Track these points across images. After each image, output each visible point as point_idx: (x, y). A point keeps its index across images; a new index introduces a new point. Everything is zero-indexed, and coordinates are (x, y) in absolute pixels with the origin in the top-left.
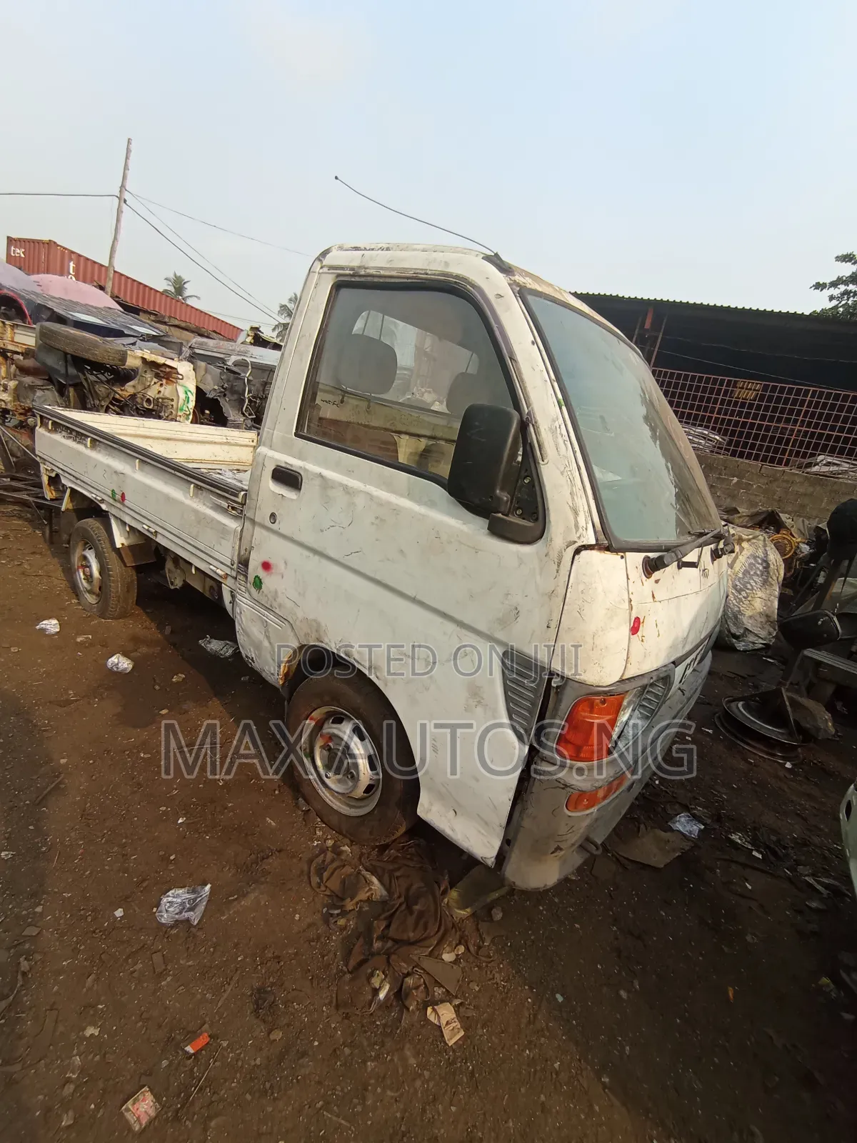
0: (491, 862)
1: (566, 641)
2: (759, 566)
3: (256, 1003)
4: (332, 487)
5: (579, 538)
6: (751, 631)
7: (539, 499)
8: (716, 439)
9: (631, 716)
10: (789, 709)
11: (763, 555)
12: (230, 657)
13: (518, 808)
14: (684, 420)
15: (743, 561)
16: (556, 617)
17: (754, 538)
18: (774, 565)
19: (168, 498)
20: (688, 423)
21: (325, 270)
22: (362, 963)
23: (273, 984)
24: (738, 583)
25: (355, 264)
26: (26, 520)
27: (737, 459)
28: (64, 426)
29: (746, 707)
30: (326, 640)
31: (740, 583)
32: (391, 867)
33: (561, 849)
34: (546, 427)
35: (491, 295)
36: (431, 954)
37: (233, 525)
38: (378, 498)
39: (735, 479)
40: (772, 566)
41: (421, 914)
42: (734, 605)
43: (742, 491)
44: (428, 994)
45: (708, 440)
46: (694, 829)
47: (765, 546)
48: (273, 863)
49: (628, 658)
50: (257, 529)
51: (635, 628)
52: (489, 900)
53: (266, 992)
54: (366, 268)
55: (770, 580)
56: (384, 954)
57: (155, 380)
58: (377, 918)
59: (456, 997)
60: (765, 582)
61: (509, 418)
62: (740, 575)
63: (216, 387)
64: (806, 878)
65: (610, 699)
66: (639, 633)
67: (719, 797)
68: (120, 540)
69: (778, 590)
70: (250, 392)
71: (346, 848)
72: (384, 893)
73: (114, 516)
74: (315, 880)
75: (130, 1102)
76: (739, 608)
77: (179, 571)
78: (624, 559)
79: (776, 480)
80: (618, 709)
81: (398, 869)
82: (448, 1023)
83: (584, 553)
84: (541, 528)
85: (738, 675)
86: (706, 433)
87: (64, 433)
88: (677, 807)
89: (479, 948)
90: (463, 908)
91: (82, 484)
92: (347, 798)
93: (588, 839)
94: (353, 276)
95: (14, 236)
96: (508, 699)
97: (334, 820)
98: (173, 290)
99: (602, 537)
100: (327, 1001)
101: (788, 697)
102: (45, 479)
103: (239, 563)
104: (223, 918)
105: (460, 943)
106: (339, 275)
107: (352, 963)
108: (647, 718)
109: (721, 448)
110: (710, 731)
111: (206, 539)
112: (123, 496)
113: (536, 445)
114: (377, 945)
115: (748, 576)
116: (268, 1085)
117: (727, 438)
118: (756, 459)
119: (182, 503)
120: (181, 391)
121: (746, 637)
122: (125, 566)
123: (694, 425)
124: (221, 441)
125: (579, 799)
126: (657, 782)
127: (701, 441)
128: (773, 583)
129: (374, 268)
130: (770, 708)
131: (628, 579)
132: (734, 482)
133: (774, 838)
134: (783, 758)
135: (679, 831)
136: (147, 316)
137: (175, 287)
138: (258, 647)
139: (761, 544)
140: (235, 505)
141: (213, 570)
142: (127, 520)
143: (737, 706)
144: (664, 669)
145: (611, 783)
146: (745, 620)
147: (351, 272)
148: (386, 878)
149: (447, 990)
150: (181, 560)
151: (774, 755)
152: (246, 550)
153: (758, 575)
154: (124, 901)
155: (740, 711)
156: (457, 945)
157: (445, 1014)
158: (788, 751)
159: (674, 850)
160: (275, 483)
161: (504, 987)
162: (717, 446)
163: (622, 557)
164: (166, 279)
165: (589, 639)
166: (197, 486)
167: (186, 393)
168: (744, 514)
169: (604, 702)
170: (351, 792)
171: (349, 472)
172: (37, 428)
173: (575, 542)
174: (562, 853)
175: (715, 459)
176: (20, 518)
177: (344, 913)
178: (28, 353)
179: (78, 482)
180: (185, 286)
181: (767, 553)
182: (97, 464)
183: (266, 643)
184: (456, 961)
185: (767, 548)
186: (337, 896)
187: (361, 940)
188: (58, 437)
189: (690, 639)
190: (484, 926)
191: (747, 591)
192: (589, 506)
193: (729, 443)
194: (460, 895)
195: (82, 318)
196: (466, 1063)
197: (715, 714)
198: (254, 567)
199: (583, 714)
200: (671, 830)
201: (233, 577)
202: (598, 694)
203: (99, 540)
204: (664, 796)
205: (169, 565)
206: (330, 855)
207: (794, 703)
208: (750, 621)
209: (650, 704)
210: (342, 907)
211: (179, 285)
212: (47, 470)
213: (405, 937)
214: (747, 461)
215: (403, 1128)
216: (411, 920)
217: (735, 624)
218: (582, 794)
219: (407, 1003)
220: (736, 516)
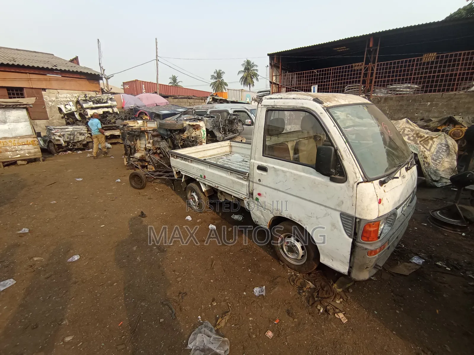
0: (346, 273)
1: (359, 209)
2: (444, 147)
3: (288, 313)
4: (278, 171)
5: (358, 180)
6: (444, 178)
7: (344, 170)
8: (415, 87)
9: (384, 227)
10: (460, 212)
11: (445, 142)
12: (242, 220)
13: (352, 258)
14: (397, 82)
15: (435, 147)
16: (354, 203)
17: (439, 136)
18: (452, 146)
19: (221, 176)
20: (399, 83)
21: (263, 106)
22: (313, 304)
23: (290, 309)
24: (434, 157)
25: (273, 104)
26: (164, 184)
27: (429, 93)
28: (179, 156)
29: (442, 213)
30: (283, 214)
31: (435, 157)
32: (314, 279)
33: (368, 268)
34: (343, 150)
35: (319, 114)
36: (333, 301)
37: (246, 183)
38: (294, 173)
39: (429, 103)
40: (451, 146)
41: (327, 291)
42: (434, 167)
43: (434, 108)
44: (334, 311)
45: (411, 88)
46: (421, 261)
47: (445, 138)
48: (279, 280)
49: (379, 211)
50: (254, 184)
51: (380, 202)
52: (347, 286)
53: (289, 310)
54: (277, 106)
55: (451, 152)
56: (319, 301)
57: (194, 130)
58: (314, 292)
59: (343, 312)
60: (449, 154)
61: (331, 150)
62: (435, 153)
63: (211, 127)
64: (469, 275)
65: (376, 223)
66: (381, 203)
67: (431, 249)
68: (204, 189)
69: (455, 157)
70: (222, 125)
71: (298, 274)
72: (314, 286)
73: (202, 182)
74: (292, 283)
75: (266, 333)
76: (436, 168)
77: (223, 196)
78: (373, 184)
79: (452, 99)
80: (378, 226)
81: (316, 279)
82: (342, 318)
83: (360, 184)
84: (346, 178)
85: (438, 199)
86: (410, 85)
87: (180, 159)
88: (412, 254)
89: (347, 299)
90: (340, 289)
91: (189, 174)
92: (296, 260)
93: (376, 265)
94: (272, 108)
95: (125, 81)
96: (344, 226)
97: (293, 267)
98: (173, 82)
99: (365, 179)
100: (306, 313)
101: (459, 207)
102: (175, 173)
103: (249, 194)
104: (271, 294)
105: (341, 298)
106: (268, 108)
107: (310, 303)
108: (390, 226)
109: (419, 91)
110: (426, 224)
111: (237, 188)
112: (205, 177)
113: (340, 156)
114: (316, 299)
115: (439, 153)
116: (298, 330)
117: (421, 85)
118: (439, 91)
119: (226, 177)
120: (202, 131)
121: (442, 180)
122: (205, 196)
123: (402, 83)
124: (219, 147)
125: (371, 253)
126: (403, 246)
127: (407, 90)
128: (453, 154)
129: (279, 105)
130: (452, 212)
131: (375, 188)
132: (428, 104)
133: (456, 262)
134: (460, 232)
135: (414, 263)
136: (171, 97)
137: (173, 80)
138: (259, 218)
139: (443, 137)
140: (245, 177)
141: (241, 197)
142: (207, 183)
143: (437, 212)
144: (392, 211)
145: (381, 247)
146: (440, 173)
147: (272, 107)
148: (314, 282)
149: (340, 310)
150: (223, 192)
151: (456, 231)
152: (251, 190)
153: (444, 152)
154: (245, 291)
155: (439, 215)
156: (340, 299)
157: (341, 315)
158: (463, 229)
159: (413, 269)
160: (258, 170)
161: (357, 309)
162: (417, 90)
163: (372, 183)
164: (170, 78)
165: (366, 208)
166: (230, 172)
167: (204, 132)
168: (435, 121)
169: (374, 224)
170: (297, 258)
171: (282, 166)
172: (171, 158)
173: (357, 182)
174: (369, 269)
175: (417, 96)
176: (162, 183)
177: (304, 292)
178: (154, 130)
179: (187, 173)
180: (177, 79)
181: (447, 141)
182: (194, 168)
183: (262, 217)
184: (341, 302)
185: (447, 139)
186: (300, 287)
187: (311, 299)
188: (178, 160)
189: (401, 200)
190: (347, 294)
191: (439, 160)
192: (359, 170)
193: (423, 87)
194: (337, 285)
195: (164, 113)
196: (350, 327)
197: (427, 217)
198: (255, 195)
199: (368, 228)
200: (411, 262)
201: (248, 198)
202: (371, 222)
203: (197, 190)
204: (407, 251)
205: (219, 194)
206: (294, 277)
207: (462, 209)
208: (443, 173)
209: (390, 222)
210: (303, 290)
211: (174, 79)
212: (175, 170)
213: (324, 297)
214: (434, 93)
215: (336, 340)
216: (324, 292)
217: (435, 175)
218: (372, 251)
219: (329, 313)
220: (431, 122)
